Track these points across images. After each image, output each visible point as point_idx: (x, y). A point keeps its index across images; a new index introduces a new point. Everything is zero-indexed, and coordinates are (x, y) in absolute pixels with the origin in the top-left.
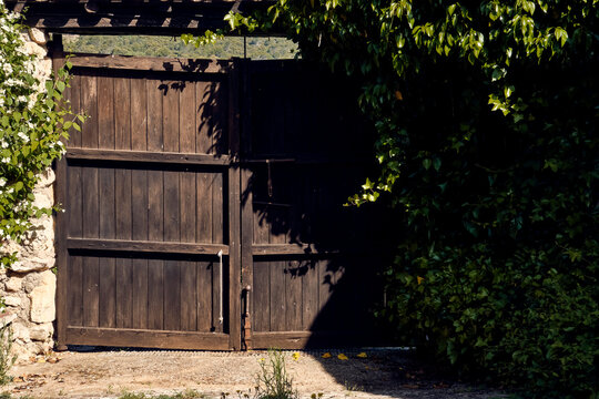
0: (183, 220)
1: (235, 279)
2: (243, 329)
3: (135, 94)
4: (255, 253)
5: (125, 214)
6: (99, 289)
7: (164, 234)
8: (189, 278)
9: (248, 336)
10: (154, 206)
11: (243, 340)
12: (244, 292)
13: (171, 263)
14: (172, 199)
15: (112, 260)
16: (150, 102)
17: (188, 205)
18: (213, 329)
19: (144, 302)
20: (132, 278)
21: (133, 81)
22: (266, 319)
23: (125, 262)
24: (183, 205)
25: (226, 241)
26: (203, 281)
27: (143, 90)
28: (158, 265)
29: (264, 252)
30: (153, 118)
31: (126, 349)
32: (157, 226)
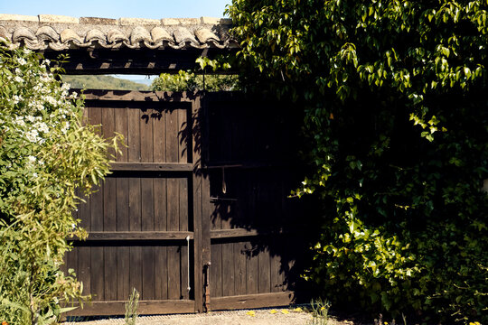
0: (157, 213)
1: (199, 258)
2: (204, 296)
3: (119, 119)
4: (212, 237)
5: (111, 212)
6: (91, 271)
7: (142, 226)
8: (161, 259)
9: (208, 302)
10: (133, 205)
11: (204, 305)
12: (206, 267)
13: (147, 249)
14: (148, 198)
15: (101, 248)
16: (131, 125)
17: (160, 202)
18: (181, 298)
19: (127, 278)
20: (116, 261)
21: (117, 110)
22: (219, 287)
23: (111, 250)
24: (156, 202)
25: (191, 228)
26: (173, 260)
27: (125, 116)
28: (138, 250)
29: (220, 236)
30: (133, 137)
31: (113, 317)
32: (136, 220)
